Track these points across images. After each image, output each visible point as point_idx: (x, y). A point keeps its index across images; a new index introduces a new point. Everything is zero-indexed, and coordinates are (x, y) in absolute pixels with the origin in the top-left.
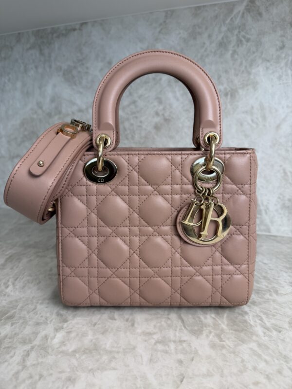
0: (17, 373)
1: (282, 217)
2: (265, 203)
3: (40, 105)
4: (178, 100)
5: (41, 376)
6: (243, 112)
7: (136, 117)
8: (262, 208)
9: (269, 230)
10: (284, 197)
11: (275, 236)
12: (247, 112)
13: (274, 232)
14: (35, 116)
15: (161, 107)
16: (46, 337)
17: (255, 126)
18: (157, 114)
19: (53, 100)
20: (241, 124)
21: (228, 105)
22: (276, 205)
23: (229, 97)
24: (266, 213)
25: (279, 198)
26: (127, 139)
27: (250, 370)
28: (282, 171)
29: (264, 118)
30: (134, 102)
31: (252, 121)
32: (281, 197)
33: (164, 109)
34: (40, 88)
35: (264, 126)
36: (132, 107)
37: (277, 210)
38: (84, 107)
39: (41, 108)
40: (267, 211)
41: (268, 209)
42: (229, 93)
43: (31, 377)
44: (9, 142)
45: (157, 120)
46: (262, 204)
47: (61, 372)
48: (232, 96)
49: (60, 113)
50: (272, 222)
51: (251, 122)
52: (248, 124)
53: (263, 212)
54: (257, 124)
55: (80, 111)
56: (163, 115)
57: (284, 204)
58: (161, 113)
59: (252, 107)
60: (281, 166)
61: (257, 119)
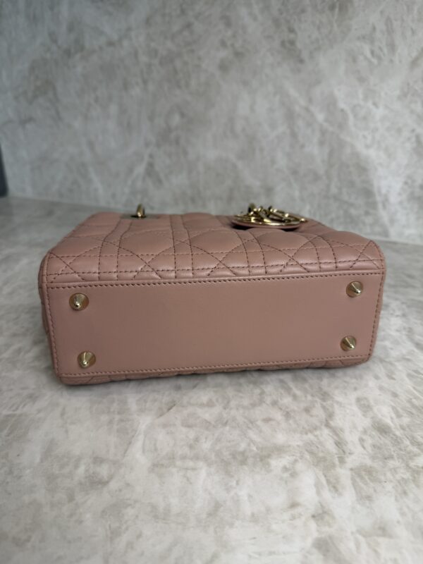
1: (408, 214)
2: (384, 191)
3: (53, 37)
4: (255, 19)
6: (358, 38)
7: (192, 51)
8: (378, 199)
9: (386, 233)
10: (413, 181)
11: (395, 243)
12: (364, 38)
13: (394, 235)
14: (48, 56)
15: (230, 33)
17: (375, 61)
18: (223, 44)
19: (71, 29)
20: (355, 60)
21: (335, 25)
22: (400, 194)
23: (337, 10)
24: (384, 207)
25: (406, 183)
26: (179, 87)
27: (267, 404)
28: (414, 139)
29: (392, 47)
30: (189, 26)
31: (372, 52)
32: (409, 181)
33: (234, 36)
34: (52, 8)
35: (391, 61)
36: (186, 33)
37: (401, 203)
38: (115, 37)
39: (55, 41)
40: (386, 203)
41: (387, 200)
42: (337, 5)
44: (16, 98)
45: (223, 54)
46: (379, 192)
48: (341, 9)
49: (82, 48)
50: (392, 221)
51: (369, 55)
52: (366, 58)
53: (380, 206)
54: (379, 58)
55: (111, 44)
56: (232, 45)
57: (413, 193)
58: (229, 43)
59: (374, 29)
60: (413, 131)
61: (380, 49)
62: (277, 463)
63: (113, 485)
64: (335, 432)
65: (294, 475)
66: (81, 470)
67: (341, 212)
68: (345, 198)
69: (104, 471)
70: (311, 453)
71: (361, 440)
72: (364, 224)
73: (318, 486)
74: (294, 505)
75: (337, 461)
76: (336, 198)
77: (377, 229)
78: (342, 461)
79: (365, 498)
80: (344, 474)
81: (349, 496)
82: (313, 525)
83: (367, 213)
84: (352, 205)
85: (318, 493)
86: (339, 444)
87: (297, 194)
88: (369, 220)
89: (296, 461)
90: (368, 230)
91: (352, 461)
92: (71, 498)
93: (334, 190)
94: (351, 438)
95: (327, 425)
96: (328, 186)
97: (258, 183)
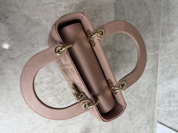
0: (45, 4)
1: (165, 91)
2: (172, 83)
5: (46, 11)
8: (170, 81)
9: (159, 84)
10: (176, 93)
11: (156, 86)
13: (158, 86)
16: (61, 5)
22: (172, 88)
24: (167, 83)
25: (175, 90)
37: (169, 88)
40: (169, 84)
41: (170, 84)
43: (45, 9)
46: (172, 81)
47: (49, 16)
50: (163, 86)
53: (168, 82)
57: (172, 92)
62: (49, 73)
63: (34, 49)
64: (61, 82)
65: (48, 77)
66: (34, 41)
67: (165, 69)
68: (170, 70)
69: (36, 45)
70: (54, 79)
71: (60, 86)
72: (162, 76)
73: (47, 81)
74: (41, 78)
75: (54, 83)
76: (170, 66)
77: (161, 81)
78: (54, 84)
79: (47, 88)
80: (51, 84)
81: (47, 86)
82: (39, 82)
83: (165, 77)
84: (168, 72)
85: (45, 81)
86: (58, 83)
87: (171, 51)
88: (163, 78)
89: (51, 76)
90: (160, 78)
91: (55, 86)
92: (28, 43)
93: (173, 65)
94: (60, 85)
95: (62, 80)
96: (174, 63)
97: (175, 35)
